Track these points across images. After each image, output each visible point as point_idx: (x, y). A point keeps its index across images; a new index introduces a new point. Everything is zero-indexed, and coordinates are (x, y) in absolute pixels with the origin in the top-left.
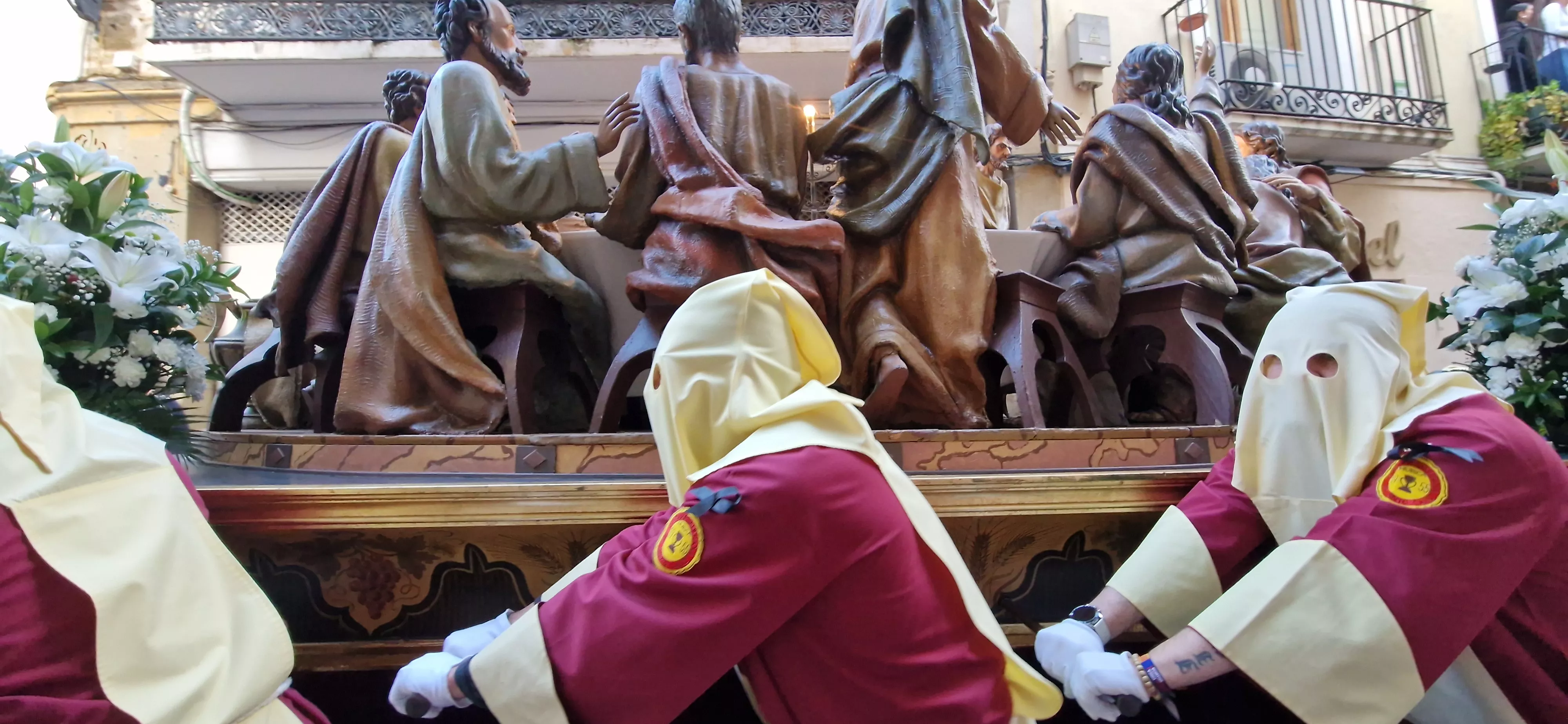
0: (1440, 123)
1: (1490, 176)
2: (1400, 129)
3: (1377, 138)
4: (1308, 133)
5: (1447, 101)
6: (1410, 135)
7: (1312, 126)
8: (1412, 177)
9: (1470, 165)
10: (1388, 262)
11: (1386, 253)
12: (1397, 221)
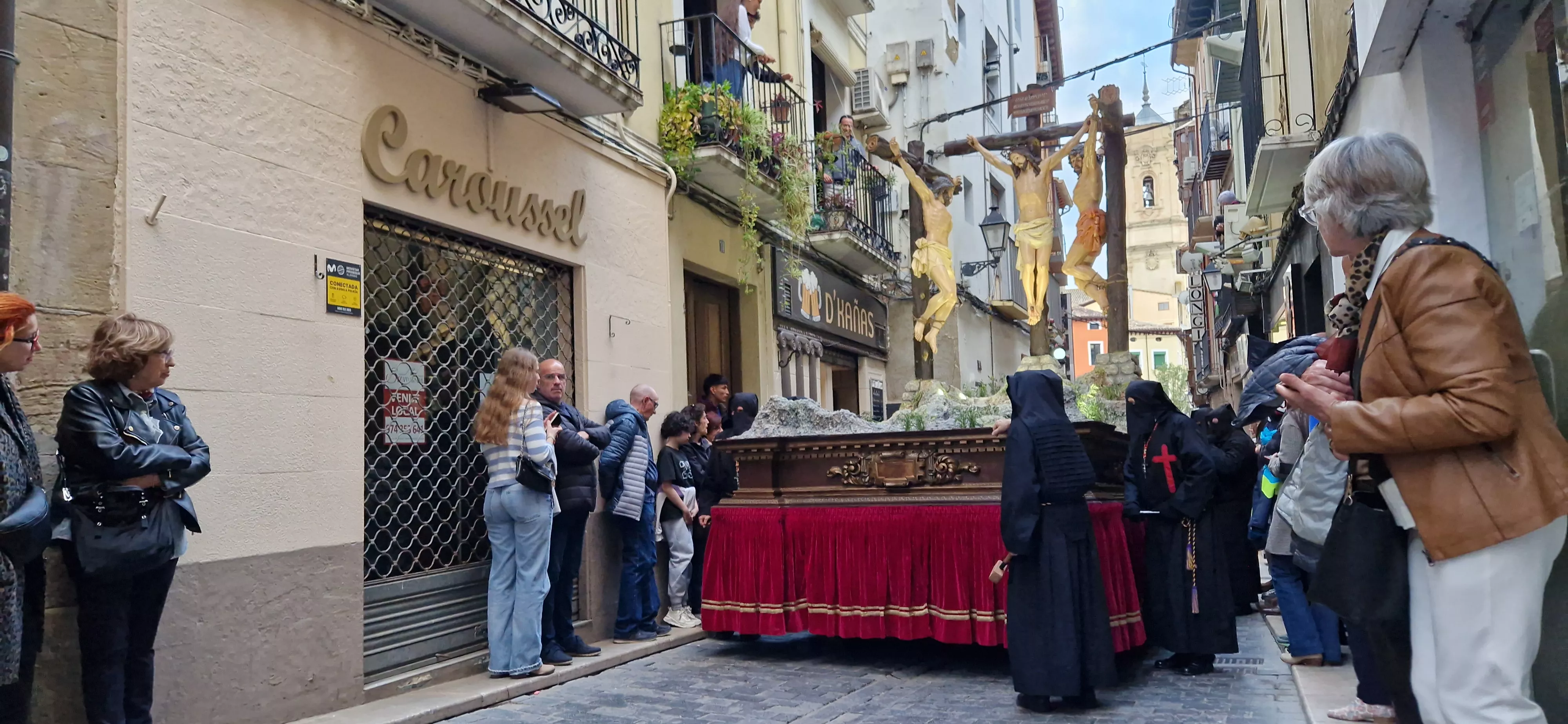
0: (632, 81)
1: (665, 169)
2: (597, 67)
3: (575, 68)
4: (508, 24)
5: (640, 57)
6: (606, 79)
7: (513, 16)
8: (601, 142)
9: (650, 151)
10: (572, 239)
11: (570, 227)
12: (583, 191)
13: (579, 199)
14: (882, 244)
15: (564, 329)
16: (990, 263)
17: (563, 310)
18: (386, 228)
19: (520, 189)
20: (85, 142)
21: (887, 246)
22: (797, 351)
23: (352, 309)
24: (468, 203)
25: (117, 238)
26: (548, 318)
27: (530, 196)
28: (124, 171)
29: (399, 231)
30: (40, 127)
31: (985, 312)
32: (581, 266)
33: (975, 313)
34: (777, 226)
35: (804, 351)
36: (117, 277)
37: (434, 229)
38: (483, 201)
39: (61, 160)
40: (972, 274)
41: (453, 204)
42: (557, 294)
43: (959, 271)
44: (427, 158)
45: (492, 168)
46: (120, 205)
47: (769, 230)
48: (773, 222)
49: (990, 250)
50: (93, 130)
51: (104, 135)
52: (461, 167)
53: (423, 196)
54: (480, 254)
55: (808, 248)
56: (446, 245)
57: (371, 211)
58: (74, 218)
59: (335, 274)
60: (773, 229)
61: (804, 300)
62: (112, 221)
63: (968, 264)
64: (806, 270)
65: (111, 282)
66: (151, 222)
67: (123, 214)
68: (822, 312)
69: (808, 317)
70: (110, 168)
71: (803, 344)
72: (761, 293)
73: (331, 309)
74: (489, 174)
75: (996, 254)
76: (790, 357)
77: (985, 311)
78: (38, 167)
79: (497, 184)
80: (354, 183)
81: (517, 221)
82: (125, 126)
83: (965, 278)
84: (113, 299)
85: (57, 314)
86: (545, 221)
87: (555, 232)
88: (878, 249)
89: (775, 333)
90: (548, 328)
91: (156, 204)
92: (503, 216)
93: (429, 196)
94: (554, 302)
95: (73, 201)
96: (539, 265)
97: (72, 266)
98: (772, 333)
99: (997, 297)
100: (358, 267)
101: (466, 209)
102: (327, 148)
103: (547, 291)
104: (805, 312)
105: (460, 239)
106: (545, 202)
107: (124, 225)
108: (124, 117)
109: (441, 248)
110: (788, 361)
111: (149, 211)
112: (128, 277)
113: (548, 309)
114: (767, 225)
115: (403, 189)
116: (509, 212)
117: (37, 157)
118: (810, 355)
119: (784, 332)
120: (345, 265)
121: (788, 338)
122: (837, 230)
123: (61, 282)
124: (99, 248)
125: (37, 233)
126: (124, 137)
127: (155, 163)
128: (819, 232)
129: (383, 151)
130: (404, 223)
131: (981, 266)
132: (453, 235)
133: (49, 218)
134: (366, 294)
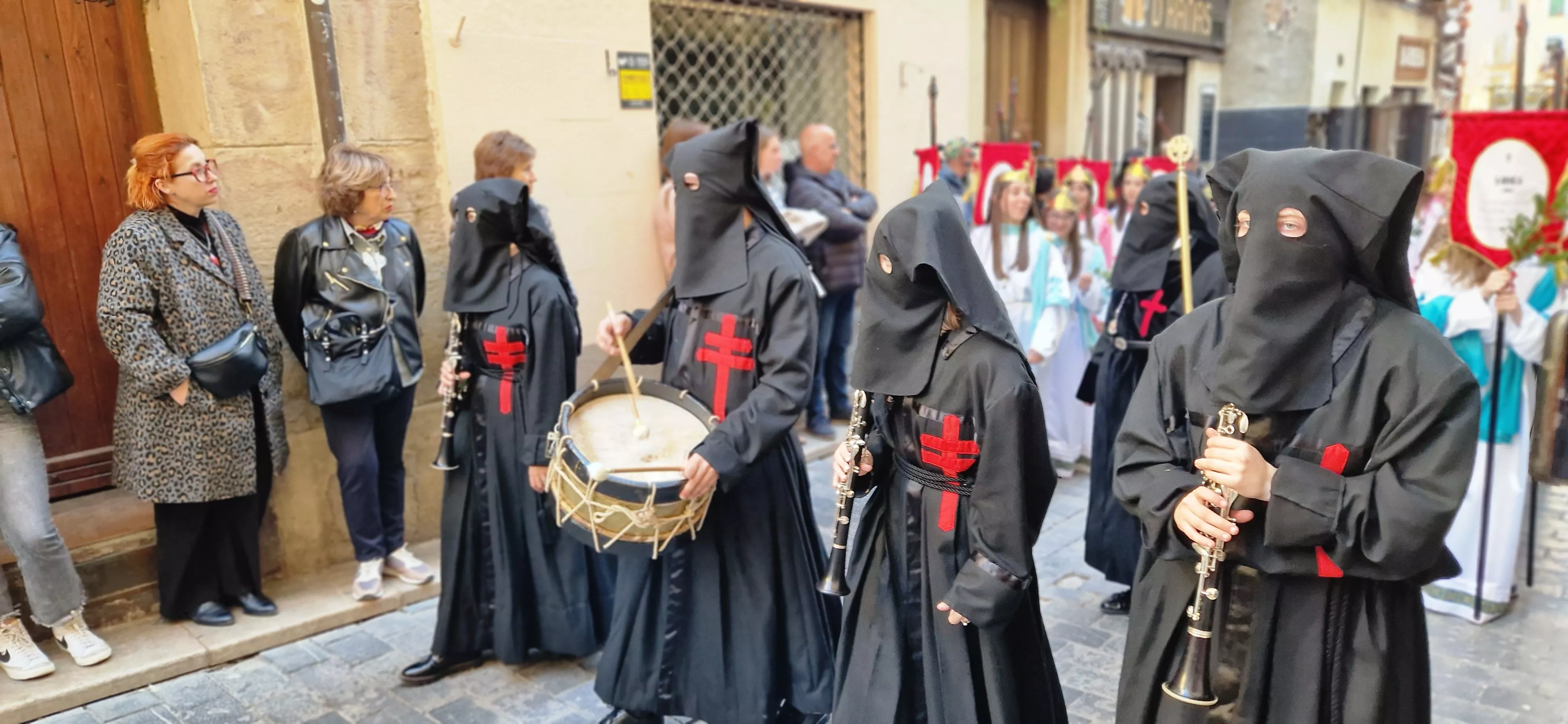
15: (853, 84)
17: (853, 63)
18: (671, 3)
22: (1113, 68)
23: (645, 101)
25: (428, 63)
32: (870, 12)
35: (1122, 66)
36: (433, 103)
42: (847, 45)
46: (425, 30)
58: (389, 50)
59: (626, 67)
61: (1127, 3)
62: (421, 47)
65: (429, 109)
66: (457, 42)
67: (429, 39)
68: (1148, 16)
69: (1130, 23)
71: (1121, 58)
73: (626, 104)
76: (1105, 76)
78: (351, 2)
84: (433, 125)
85: (388, 146)
89: (1089, 49)
90: (837, 85)
91: (457, 24)
94: (843, 55)
95: (386, 32)
96: (827, 16)
97: (393, 98)
98: (1086, 52)
100: (645, 55)
103: (836, 44)
107: (431, 51)
109: (726, 14)
110: (1102, 81)
111: (453, 33)
112: (443, 101)
113: (837, 64)
118: (1129, 70)
120: (635, 55)
121: (1105, 53)
123: (387, 115)
124: (414, 78)
125: (361, 69)
133: (368, 53)
134: (657, 81)
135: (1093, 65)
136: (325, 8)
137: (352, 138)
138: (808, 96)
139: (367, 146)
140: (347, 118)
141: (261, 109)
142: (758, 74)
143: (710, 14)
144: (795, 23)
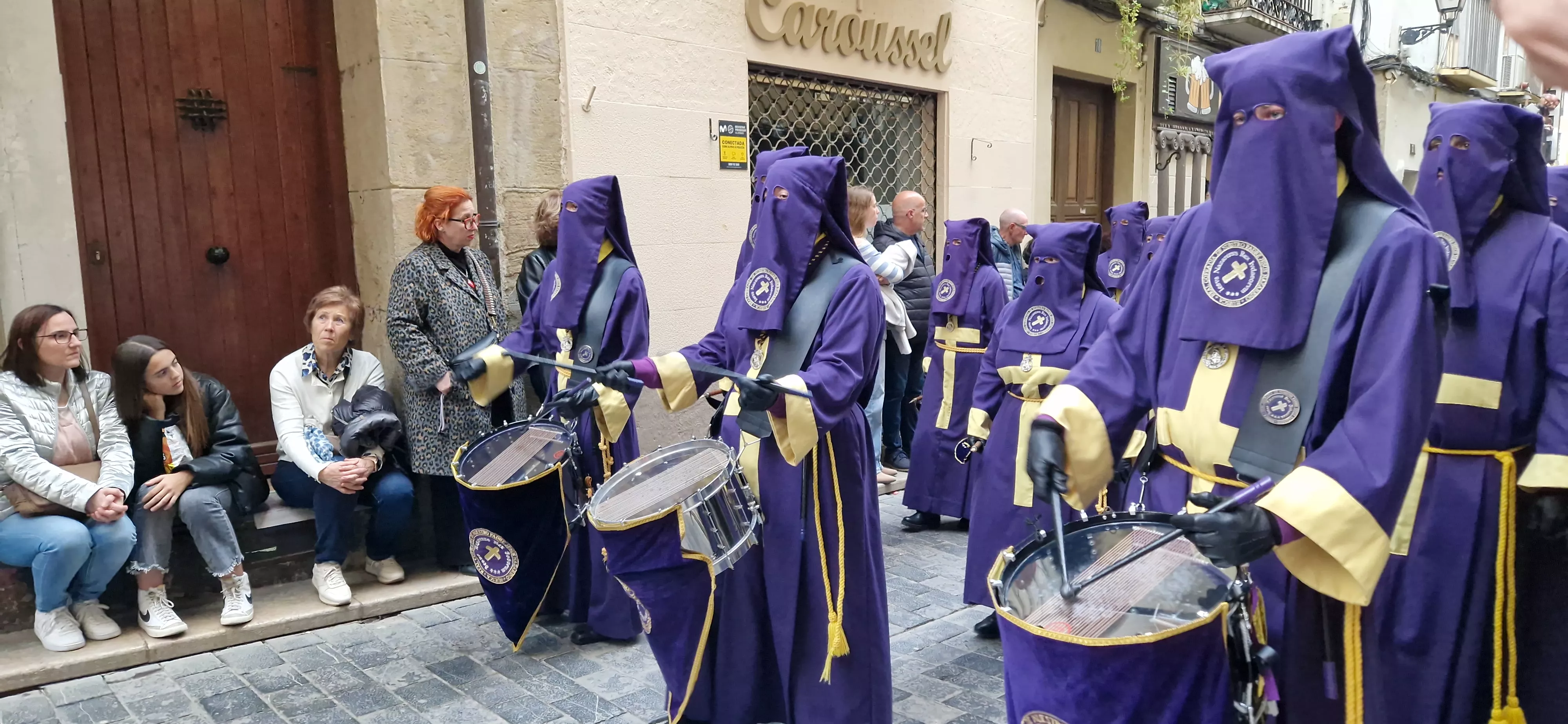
10: (936, 65)
11: (935, 54)
12: (950, 14)
13: (945, 24)
14: (1296, 15)
15: (927, 156)
16: (1441, 26)
17: (926, 137)
18: (767, 81)
19: (887, 24)
20: (536, 47)
21: (1303, 18)
22: (1178, 152)
23: (741, 163)
24: (839, 47)
25: (563, 125)
26: (911, 148)
27: (897, 29)
28: (565, 68)
29: (778, 81)
30: (505, 39)
31: (1428, 85)
32: (944, 92)
33: (1413, 87)
34: (1163, 13)
35: (1187, 149)
36: (566, 158)
37: (807, 76)
38: (852, 42)
39: (521, 65)
40: (1415, 42)
41: (825, 50)
42: (922, 122)
43: (1397, 39)
44: (802, 10)
45: (861, 8)
46: (563, 97)
47: (1153, 18)
48: (1161, 8)
49: (1443, 12)
50: (541, 36)
51: (549, 39)
52: (832, 12)
53: (798, 47)
54: (849, 92)
55: (1202, 31)
56: (818, 88)
57: (754, 68)
58: (533, 113)
59: (726, 134)
60: (1160, 16)
61: (1192, 93)
62: (559, 112)
63: (1409, 29)
64: (1198, 57)
65: (562, 163)
66: (586, 109)
67: (566, 105)
68: (1213, 103)
69: (1195, 110)
70: (554, 66)
71: (1186, 142)
72: (1140, 90)
73: (724, 166)
74: (858, 14)
75: (1449, 15)
76: (1169, 159)
77: (1427, 83)
78: (506, 73)
79: (865, 22)
80: (740, 46)
81: (883, 57)
82: (563, 28)
83: (1405, 47)
84: (564, 176)
86: (910, 53)
87: (920, 62)
88: (1291, 23)
89: (1154, 134)
90: (912, 157)
91: (589, 93)
92: (869, 54)
93: (804, 47)
94: (918, 130)
95: (532, 98)
96: (904, 95)
97: (534, 153)
98: (1151, 133)
99: (1448, 63)
100: (744, 124)
101: (836, 54)
102: (717, 18)
103: (911, 121)
104: (1192, 106)
105: (832, 82)
106: (912, 32)
107: (567, 115)
108: (562, 21)
109: (814, 91)
110: (1167, 164)
111: (585, 100)
112: (574, 157)
113: (912, 138)
114: (1153, 14)
115: (781, 45)
116: (877, 50)
117: (506, 65)
118: (1195, 153)
119: (1165, 131)
120: (734, 124)
121: (1170, 138)
122: (1238, 8)
123: (528, 167)
124: (551, 136)
125: (510, 128)
126: (563, 38)
127: (587, 58)
128: (1218, 11)
129: (763, 10)
130: (782, 74)
131: (1427, 31)
132: (824, 79)
133: (516, 115)
134: (751, 148)
135: (1158, 147)
136: (485, 77)
137: (499, 186)
138: (884, 166)
139: (510, 192)
140: (496, 168)
141: (430, 158)
142: (840, 144)
143: (800, 91)
144: (875, 100)
